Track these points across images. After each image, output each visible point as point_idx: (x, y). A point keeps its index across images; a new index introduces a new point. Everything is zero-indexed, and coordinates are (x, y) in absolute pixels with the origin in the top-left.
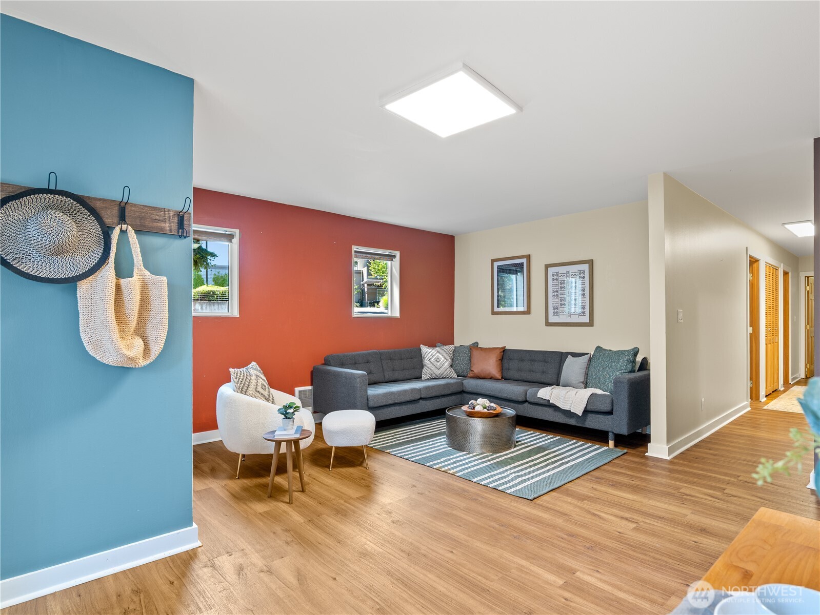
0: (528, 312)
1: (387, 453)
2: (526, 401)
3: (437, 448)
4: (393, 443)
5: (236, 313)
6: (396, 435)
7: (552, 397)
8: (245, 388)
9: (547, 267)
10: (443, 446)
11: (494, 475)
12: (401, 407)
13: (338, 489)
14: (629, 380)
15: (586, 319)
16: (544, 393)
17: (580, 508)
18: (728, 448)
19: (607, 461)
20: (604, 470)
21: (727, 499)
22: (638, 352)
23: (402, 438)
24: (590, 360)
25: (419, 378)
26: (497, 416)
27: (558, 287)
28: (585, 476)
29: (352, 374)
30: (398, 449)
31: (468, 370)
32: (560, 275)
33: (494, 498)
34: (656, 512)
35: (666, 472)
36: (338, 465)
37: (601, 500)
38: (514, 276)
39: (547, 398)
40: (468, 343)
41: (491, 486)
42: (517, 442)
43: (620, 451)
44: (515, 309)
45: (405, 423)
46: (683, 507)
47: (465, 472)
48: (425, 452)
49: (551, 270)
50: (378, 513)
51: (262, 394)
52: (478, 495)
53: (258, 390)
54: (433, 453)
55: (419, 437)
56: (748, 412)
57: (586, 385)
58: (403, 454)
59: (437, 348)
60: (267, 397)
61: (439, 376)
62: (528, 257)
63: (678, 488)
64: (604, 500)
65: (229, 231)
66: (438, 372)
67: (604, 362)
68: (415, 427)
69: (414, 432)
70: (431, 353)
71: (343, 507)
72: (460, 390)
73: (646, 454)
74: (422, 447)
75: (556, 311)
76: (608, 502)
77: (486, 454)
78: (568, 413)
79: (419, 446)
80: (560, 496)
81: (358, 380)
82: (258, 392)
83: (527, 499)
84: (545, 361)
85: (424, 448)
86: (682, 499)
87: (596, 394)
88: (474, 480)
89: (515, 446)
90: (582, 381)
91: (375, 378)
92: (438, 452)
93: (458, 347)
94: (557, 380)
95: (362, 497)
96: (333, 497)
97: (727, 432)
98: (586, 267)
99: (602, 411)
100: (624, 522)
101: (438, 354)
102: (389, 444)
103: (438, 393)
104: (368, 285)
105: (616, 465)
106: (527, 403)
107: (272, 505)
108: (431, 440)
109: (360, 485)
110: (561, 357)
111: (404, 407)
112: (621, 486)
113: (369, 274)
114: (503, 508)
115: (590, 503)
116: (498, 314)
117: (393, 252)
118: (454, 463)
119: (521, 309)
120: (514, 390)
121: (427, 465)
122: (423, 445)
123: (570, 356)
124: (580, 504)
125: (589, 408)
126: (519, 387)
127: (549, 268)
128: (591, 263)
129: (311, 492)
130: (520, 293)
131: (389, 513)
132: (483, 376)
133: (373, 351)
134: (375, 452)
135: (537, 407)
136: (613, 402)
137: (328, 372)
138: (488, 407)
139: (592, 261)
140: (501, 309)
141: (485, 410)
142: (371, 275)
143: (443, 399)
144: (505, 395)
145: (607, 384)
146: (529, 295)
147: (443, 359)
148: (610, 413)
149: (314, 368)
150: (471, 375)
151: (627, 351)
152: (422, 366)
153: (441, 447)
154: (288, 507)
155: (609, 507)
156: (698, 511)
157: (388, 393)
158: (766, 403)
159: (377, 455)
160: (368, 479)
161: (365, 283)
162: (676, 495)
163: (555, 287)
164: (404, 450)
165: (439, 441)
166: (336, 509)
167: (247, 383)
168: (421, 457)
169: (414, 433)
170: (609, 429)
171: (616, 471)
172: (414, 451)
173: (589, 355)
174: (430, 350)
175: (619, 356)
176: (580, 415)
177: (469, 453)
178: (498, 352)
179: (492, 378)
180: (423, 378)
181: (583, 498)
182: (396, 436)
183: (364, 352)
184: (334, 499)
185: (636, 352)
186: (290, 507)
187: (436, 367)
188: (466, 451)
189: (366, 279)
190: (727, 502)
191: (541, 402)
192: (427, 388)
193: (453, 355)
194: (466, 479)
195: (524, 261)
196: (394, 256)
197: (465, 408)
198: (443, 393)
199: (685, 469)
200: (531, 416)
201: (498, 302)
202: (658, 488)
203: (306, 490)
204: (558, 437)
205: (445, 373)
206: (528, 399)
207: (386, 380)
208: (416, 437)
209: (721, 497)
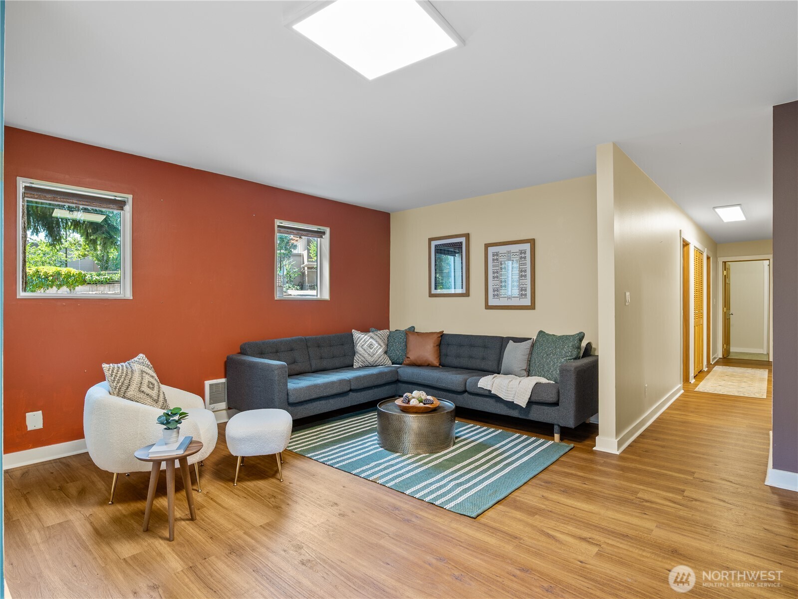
0: (467, 294)
1: (308, 457)
2: (465, 391)
3: (367, 449)
4: (317, 444)
5: (129, 295)
6: (321, 433)
7: (494, 387)
8: (123, 389)
9: (487, 246)
10: (374, 447)
11: (431, 484)
12: (327, 401)
13: (239, 513)
14: (576, 368)
15: (527, 302)
16: (486, 383)
17: (533, 527)
18: (674, 438)
19: (554, 459)
20: (552, 471)
21: (689, 504)
22: (583, 337)
23: (328, 437)
24: (533, 346)
25: (350, 366)
26: (434, 410)
27: (498, 268)
28: (533, 480)
29: (269, 365)
30: (321, 451)
31: (404, 357)
32: (500, 255)
33: (430, 517)
34: (617, 528)
35: (619, 470)
36: (246, 477)
37: (554, 513)
38: (452, 257)
39: (489, 389)
40: (404, 327)
41: (427, 499)
42: (457, 438)
43: (567, 446)
44: (452, 291)
45: (333, 418)
46: (646, 519)
47: (397, 481)
48: (352, 455)
49: (491, 250)
50: (286, 548)
51: (148, 395)
52: (412, 514)
53: (142, 389)
54: (362, 456)
55: (348, 435)
56: (682, 394)
57: (529, 372)
58: (326, 459)
59: (371, 333)
60: (156, 398)
61: (372, 363)
62: (467, 236)
63: (635, 492)
64: (557, 514)
65: (119, 196)
66: (371, 360)
67: (548, 348)
68: (344, 422)
69: (342, 429)
70: (363, 339)
71: (239, 541)
72: (394, 379)
73: (594, 449)
74: (349, 449)
75: (496, 293)
76: (562, 515)
77: (422, 456)
78: (511, 405)
79: (346, 448)
80: (507, 509)
81: (276, 372)
82: (143, 392)
83: (470, 517)
84: (485, 347)
85: (352, 450)
86: (643, 507)
87: (540, 383)
88: (408, 492)
89: (455, 444)
90: (524, 368)
91: (297, 368)
92: (367, 454)
93: (393, 332)
94: (498, 367)
95: (268, 524)
96: (230, 527)
97: (668, 418)
98: (527, 247)
99: (547, 402)
100: (584, 545)
101: (371, 340)
102: (312, 446)
103: (370, 384)
104: (308, 268)
105: (565, 464)
106: (467, 393)
107: (146, 544)
108: (361, 438)
109: (268, 506)
110: (502, 342)
111: (332, 401)
112: (573, 491)
113: (309, 257)
114: (442, 531)
115: (542, 519)
116: (436, 297)
117: (322, 228)
118: (385, 469)
119: (459, 291)
120: (453, 379)
121: (354, 472)
122: (351, 446)
123: (511, 342)
124: (530, 520)
125: (533, 399)
126: (458, 376)
127: (489, 248)
128: (532, 242)
129: (203, 520)
130: (459, 273)
131: (299, 547)
132: (419, 362)
133: (297, 337)
134: (293, 457)
135: (477, 397)
136: (558, 392)
137: (243, 363)
138: (425, 400)
139: (534, 240)
140: (439, 291)
141: (422, 405)
142: (312, 258)
143: (376, 390)
144: (443, 385)
145: (552, 372)
146: (468, 276)
147: (377, 345)
148: (556, 404)
149: (228, 358)
150: (407, 362)
151: (572, 335)
152: (354, 353)
153: (372, 448)
154: (166, 546)
155: (565, 524)
156: (663, 523)
157: (312, 386)
158: (696, 385)
159: (296, 461)
160: (279, 497)
161: (306, 266)
162: (634, 501)
163: (495, 268)
164: (328, 454)
165: (369, 440)
166: (230, 546)
167: (127, 382)
168: (347, 462)
169: (343, 431)
170: (555, 422)
171: (565, 472)
172: (340, 454)
173: (531, 341)
174: (363, 336)
175: (563, 342)
176: (524, 407)
177: (404, 455)
178: (436, 337)
179: (429, 365)
180: (355, 367)
181: (533, 511)
182: (321, 435)
183: (287, 338)
184: (230, 530)
185: (581, 337)
186: (169, 546)
187: (369, 354)
188: (400, 452)
189: (306, 263)
190: (691, 508)
191: (482, 392)
192: (357, 379)
193: (388, 341)
194: (398, 491)
195: (463, 240)
196: (324, 233)
197: (399, 402)
198: (376, 383)
199: (638, 466)
200: (470, 408)
201: (435, 284)
202: (614, 493)
203: (197, 518)
204: (500, 431)
205: (379, 360)
206: (468, 389)
207: (313, 370)
208: (344, 435)
209: (683, 502)
